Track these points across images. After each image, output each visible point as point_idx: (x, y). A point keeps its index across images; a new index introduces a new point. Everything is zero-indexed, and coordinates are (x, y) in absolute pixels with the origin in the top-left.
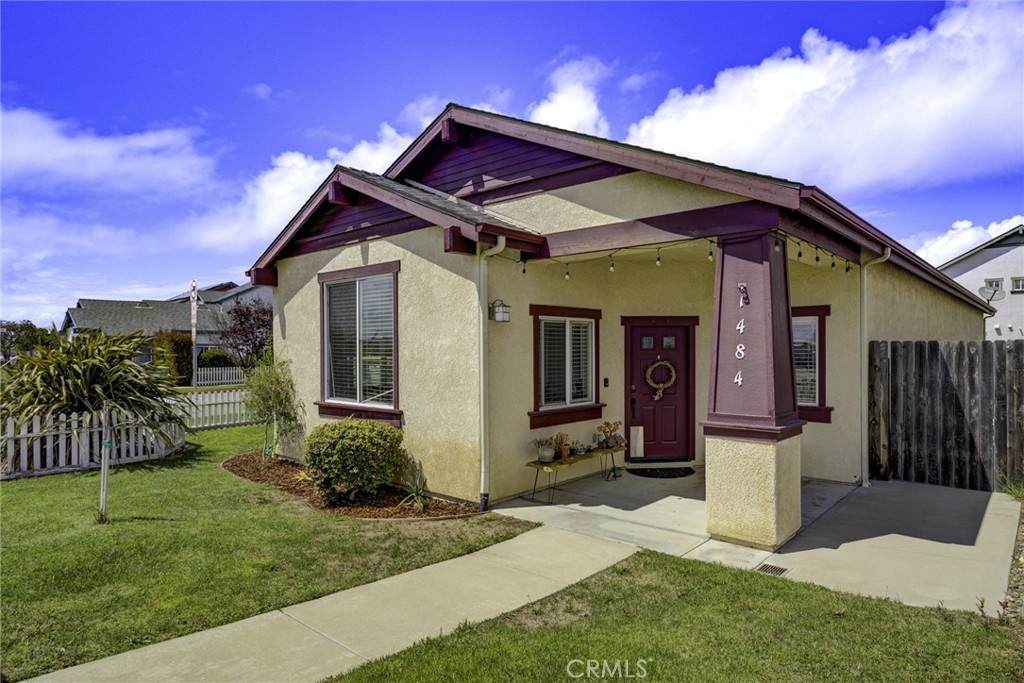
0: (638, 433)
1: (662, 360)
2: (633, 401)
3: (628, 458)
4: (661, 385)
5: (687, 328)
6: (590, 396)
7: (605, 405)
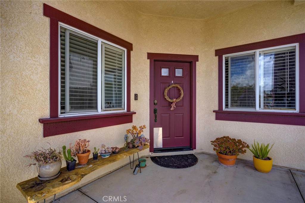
0: (159, 132)
1: (175, 84)
2: (155, 111)
3: (152, 150)
4: (174, 100)
5: (191, 63)
6: (123, 106)
7: (135, 113)
